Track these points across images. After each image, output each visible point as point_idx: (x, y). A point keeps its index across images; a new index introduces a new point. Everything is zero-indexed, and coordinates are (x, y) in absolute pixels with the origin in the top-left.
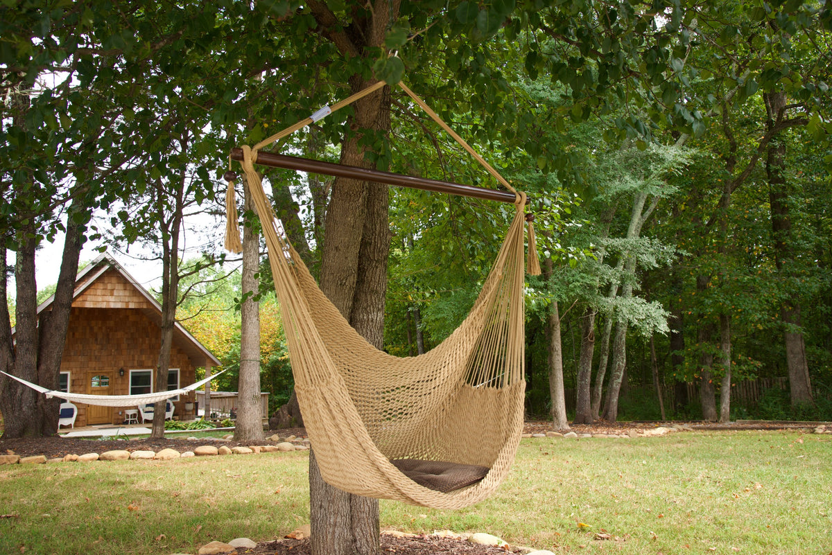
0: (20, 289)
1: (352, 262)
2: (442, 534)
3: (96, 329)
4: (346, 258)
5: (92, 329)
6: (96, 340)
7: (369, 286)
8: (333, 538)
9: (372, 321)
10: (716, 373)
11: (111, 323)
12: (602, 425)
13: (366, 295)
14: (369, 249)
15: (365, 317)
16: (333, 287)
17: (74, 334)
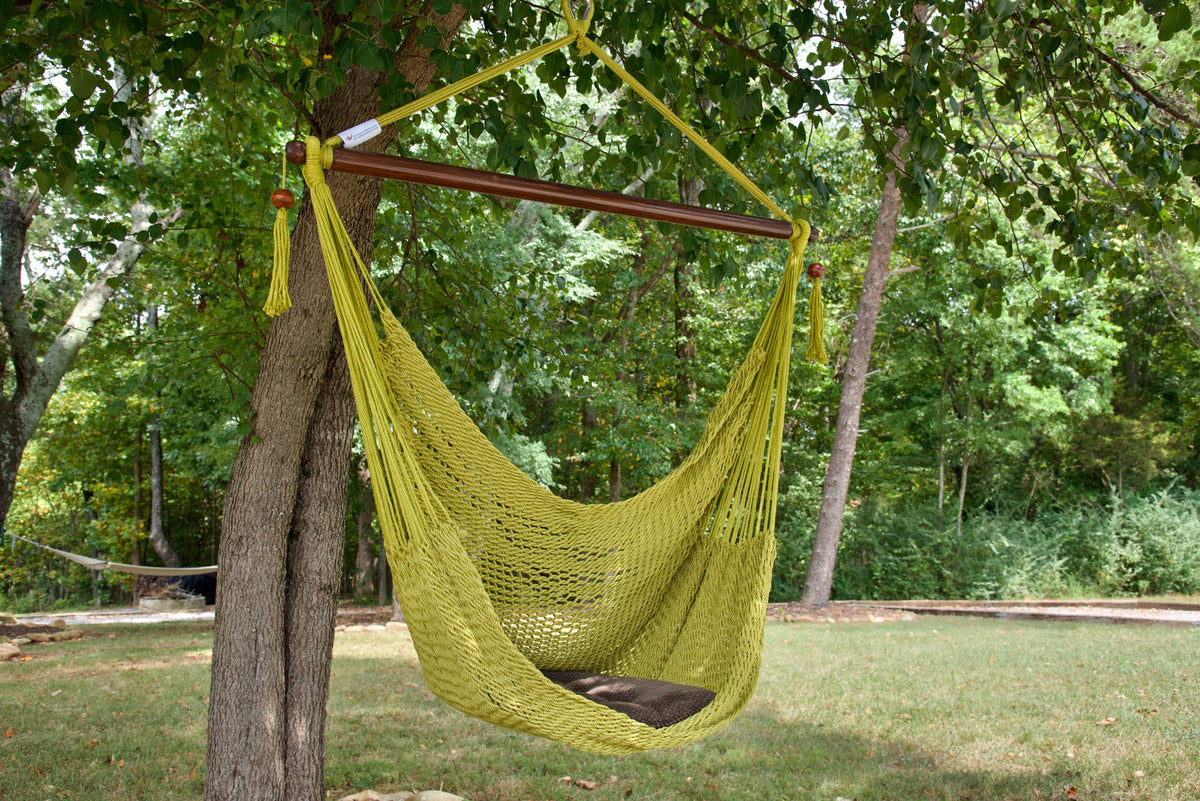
4: (319, 331)
7: (339, 385)
13: (332, 398)
15: (329, 437)
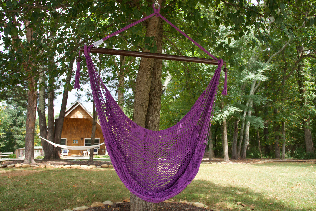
0: (49, 111)
1: (146, 96)
2: (183, 202)
3: (74, 125)
4: (144, 95)
5: (73, 125)
6: (74, 128)
7: (154, 107)
8: (138, 205)
9: (155, 120)
10: (280, 142)
11: (79, 123)
12: (241, 160)
14: (154, 92)
16: (139, 107)
17: (68, 126)
